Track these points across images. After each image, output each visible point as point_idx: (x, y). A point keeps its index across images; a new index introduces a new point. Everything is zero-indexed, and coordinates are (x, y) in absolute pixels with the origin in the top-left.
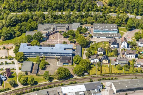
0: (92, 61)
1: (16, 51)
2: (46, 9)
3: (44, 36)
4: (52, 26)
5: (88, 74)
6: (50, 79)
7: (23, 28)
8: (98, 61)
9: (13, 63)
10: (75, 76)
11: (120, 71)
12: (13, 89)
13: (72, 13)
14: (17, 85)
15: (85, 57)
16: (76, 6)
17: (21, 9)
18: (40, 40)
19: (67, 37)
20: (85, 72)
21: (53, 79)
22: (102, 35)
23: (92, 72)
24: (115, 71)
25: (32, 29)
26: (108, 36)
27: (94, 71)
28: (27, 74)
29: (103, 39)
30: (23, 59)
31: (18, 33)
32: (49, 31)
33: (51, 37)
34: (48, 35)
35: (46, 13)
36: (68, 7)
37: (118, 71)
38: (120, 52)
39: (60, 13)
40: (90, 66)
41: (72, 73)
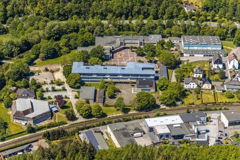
0: (186, 87)
1: (67, 72)
2: (104, 16)
3: (107, 52)
5: (183, 103)
6: (126, 110)
7: (71, 43)
8: (195, 86)
9: (64, 89)
11: (231, 100)
12: (70, 123)
13: (145, 21)
14: (76, 119)
15: (174, 80)
16: (152, 10)
17: (64, 16)
19: (143, 55)
20: (178, 100)
21: (129, 110)
22: (197, 52)
23: (187, 101)
24: (223, 99)
25: (86, 44)
26: (206, 53)
27: (190, 99)
29: (199, 57)
30: (78, 83)
31: (65, 49)
32: (114, 46)
33: (117, 55)
34: (113, 52)
35: (105, 22)
36: (139, 13)
37: (228, 100)
38: (228, 74)
40: (184, 94)
41: (158, 102)
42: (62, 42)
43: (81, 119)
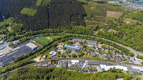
0: (85, 53)
1: (63, 46)
2: (77, 34)
3: (74, 42)
4: (77, 39)
5: (82, 57)
6: (70, 56)
7: (68, 39)
8: (86, 53)
9: (62, 50)
10: (78, 57)
11: (92, 58)
12: (59, 58)
13: (84, 35)
14: (60, 57)
15: (83, 51)
16: (86, 34)
17: (70, 33)
18: (72, 43)
19: (80, 43)
20: (81, 56)
21: (71, 56)
22: (91, 44)
23: (83, 56)
24: (91, 57)
25: (71, 40)
26: (93, 45)
27: (84, 56)
28: (64, 54)
29: (91, 46)
30: (65, 49)
31: (67, 40)
33: (76, 43)
34: (75, 42)
35: (77, 35)
36: (84, 34)
37: (92, 57)
38: (95, 51)
39: (81, 35)
40: (83, 54)
41: (77, 55)
42: (67, 39)
43: (61, 57)
